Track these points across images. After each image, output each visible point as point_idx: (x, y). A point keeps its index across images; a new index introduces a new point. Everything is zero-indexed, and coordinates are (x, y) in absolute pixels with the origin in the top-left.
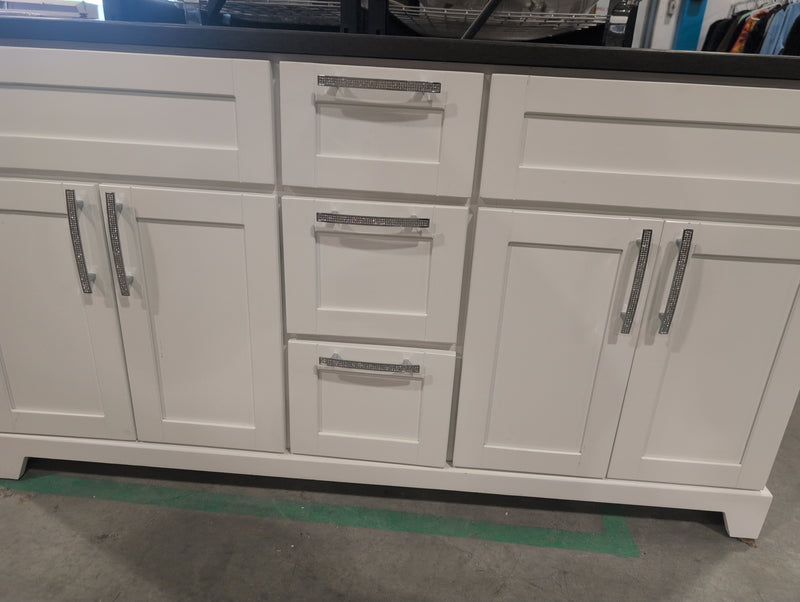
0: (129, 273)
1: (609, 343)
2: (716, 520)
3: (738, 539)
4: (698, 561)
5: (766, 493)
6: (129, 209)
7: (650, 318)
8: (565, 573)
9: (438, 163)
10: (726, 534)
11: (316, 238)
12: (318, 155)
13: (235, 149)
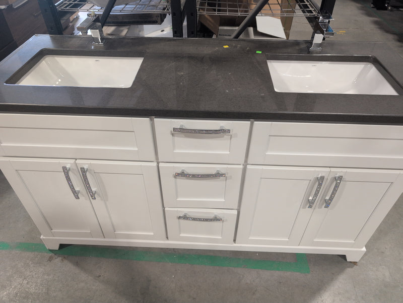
0: (94, 189)
1: (303, 208)
2: (344, 257)
3: (350, 262)
4: (333, 274)
5: (364, 249)
6: (90, 170)
7: (321, 200)
9: (229, 153)
10: (346, 260)
11: (175, 177)
12: (175, 151)
13: (137, 149)
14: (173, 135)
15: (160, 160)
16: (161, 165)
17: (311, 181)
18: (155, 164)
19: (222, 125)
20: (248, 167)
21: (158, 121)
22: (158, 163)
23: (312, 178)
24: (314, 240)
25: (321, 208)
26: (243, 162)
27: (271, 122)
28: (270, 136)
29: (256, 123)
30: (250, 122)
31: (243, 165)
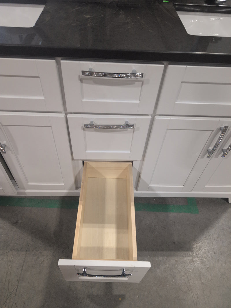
0: (3, 143)
2: (226, 200)
8: (175, 222)
9: (139, 102)
10: (228, 202)
11: (84, 129)
12: (83, 100)
13: (43, 98)
14: (81, 80)
15: (68, 111)
16: (69, 116)
17: (214, 132)
18: (63, 115)
19: (134, 68)
20: (157, 117)
21: (65, 63)
22: (66, 114)
23: (215, 128)
24: (205, 186)
25: (217, 157)
26: (151, 112)
27: (185, 66)
28: (182, 82)
29: (170, 66)
30: (163, 66)
31: (151, 116)
